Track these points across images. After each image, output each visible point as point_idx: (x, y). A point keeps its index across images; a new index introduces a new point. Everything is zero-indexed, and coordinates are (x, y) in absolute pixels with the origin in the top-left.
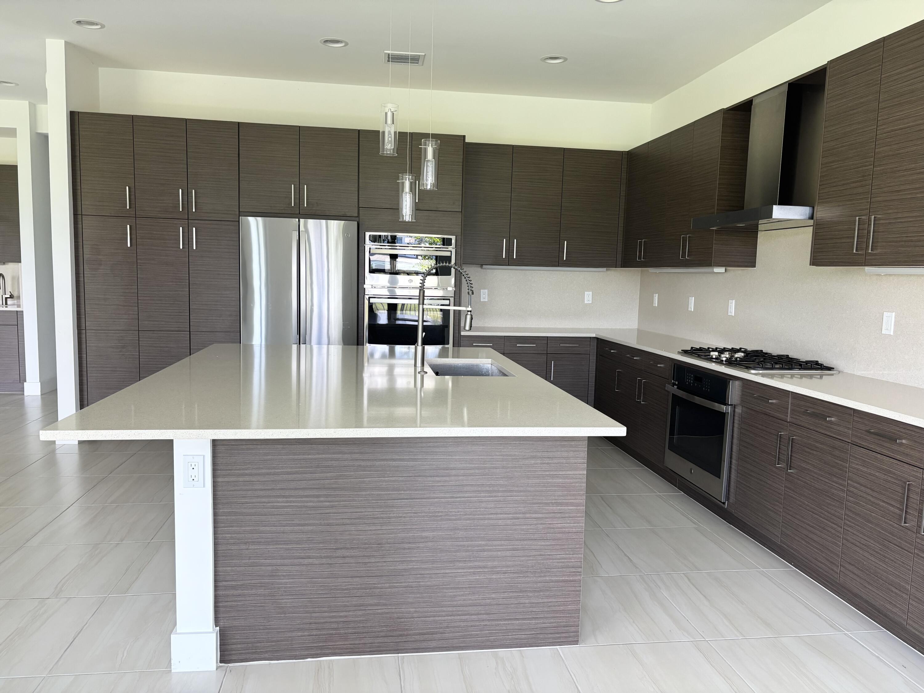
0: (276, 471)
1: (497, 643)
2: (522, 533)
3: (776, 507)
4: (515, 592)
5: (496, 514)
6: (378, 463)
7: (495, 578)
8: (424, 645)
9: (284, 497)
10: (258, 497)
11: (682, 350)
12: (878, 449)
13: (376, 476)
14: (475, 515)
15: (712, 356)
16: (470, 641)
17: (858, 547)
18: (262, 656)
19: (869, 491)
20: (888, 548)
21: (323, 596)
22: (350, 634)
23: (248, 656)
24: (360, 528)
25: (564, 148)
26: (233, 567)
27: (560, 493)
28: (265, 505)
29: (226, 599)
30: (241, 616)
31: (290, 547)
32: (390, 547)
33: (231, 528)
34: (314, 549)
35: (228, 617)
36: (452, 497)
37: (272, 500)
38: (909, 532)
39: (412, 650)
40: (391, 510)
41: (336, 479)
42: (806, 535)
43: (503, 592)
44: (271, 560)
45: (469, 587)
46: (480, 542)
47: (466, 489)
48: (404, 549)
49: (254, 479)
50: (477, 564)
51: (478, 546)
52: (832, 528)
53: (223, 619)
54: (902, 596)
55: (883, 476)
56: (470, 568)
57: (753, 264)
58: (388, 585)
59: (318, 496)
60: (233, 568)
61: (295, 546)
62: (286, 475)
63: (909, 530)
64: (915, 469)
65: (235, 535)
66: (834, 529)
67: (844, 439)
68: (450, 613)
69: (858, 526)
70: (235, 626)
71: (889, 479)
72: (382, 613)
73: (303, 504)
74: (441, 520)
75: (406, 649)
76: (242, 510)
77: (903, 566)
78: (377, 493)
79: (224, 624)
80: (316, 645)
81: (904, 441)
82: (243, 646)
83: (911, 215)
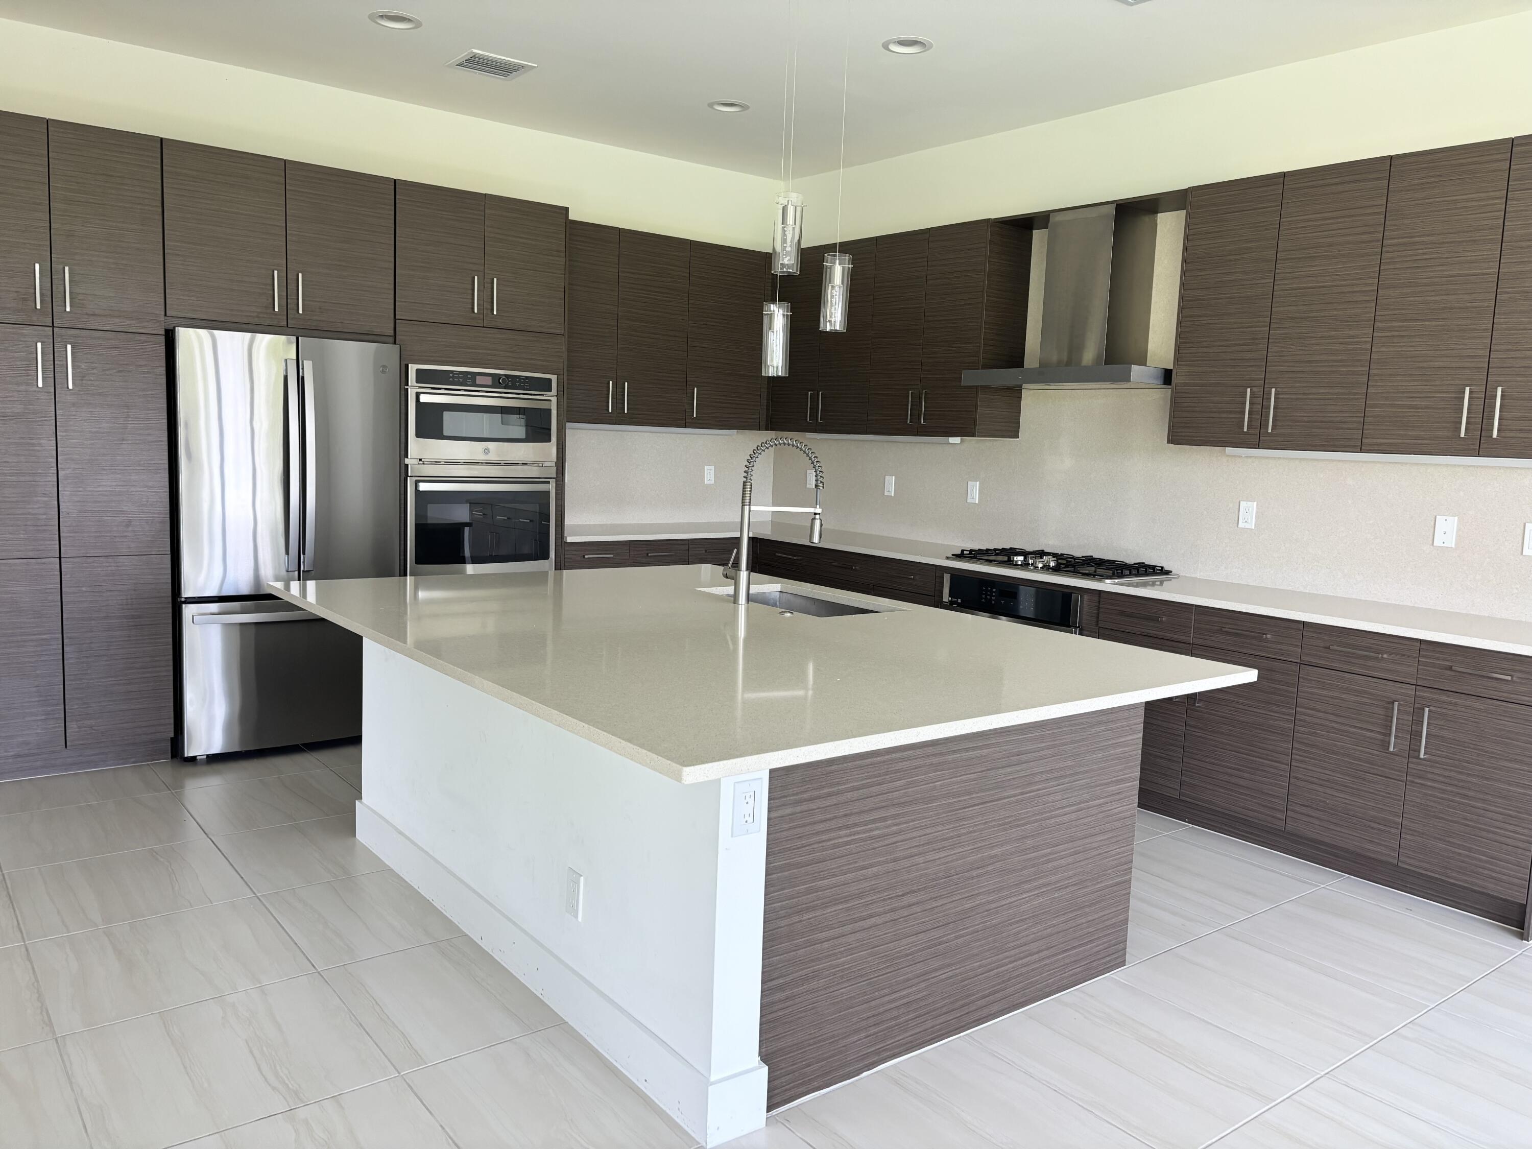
0: (840, 788)
1: (1054, 987)
2: (1085, 828)
3: (1170, 753)
4: (1075, 910)
5: (1063, 808)
6: (950, 757)
7: (1058, 897)
8: (985, 1012)
9: (847, 827)
10: (818, 833)
11: (953, 555)
12: (1345, 667)
13: (947, 777)
14: (1042, 813)
15: (1016, 562)
16: (1030, 991)
17: (1316, 784)
18: (811, 1087)
19: (1332, 717)
20: (1364, 779)
21: (884, 972)
22: (911, 1020)
23: (792, 1093)
24: (929, 857)
25: (691, 241)
26: (782, 955)
27: (1119, 767)
28: (824, 845)
29: (770, 1009)
30: (788, 1031)
31: (850, 905)
32: (958, 879)
33: (781, 892)
34: (878, 902)
35: (771, 1037)
36: (1022, 794)
37: (832, 835)
38: (1397, 758)
39: (973, 1024)
40: (962, 824)
41: (905, 789)
42: (1227, 782)
43: (1064, 914)
44: (827, 932)
45: (1033, 916)
46: (1046, 851)
47: (1037, 778)
48: (972, 878)
49: (812, 806)
50: (1041, 882)
51: (1044, 856)
52: (1271, 767)
53: (765, 1043)
54: (1390, 832)
55: (1354, 698)
56: (1036, 888)
57: (1015, 434)
58: (954, 935)
59: (884, 819)
60: (782, 957)
61: (856, 903)
62: (851, 793)
63: (1397, 755)
64: (1404, 686)
65: (787, 902)
66: (1275, 768)
67: (1289, 659)
68: (1013, 959)
69: (1314, 759)
70: (781, 1050)
71: (1364, 700)
72: (947, 979)
73: (868, 834)
74: (1011, 828)
75: (968, 1024)
76: (797, 859)
77: (1388, 798)
78: (948, 802)
79: (767, 1050)
80: (873, 1049)
81: (1385, 656)
82: (788, 1077)
83: (1331, 391)
